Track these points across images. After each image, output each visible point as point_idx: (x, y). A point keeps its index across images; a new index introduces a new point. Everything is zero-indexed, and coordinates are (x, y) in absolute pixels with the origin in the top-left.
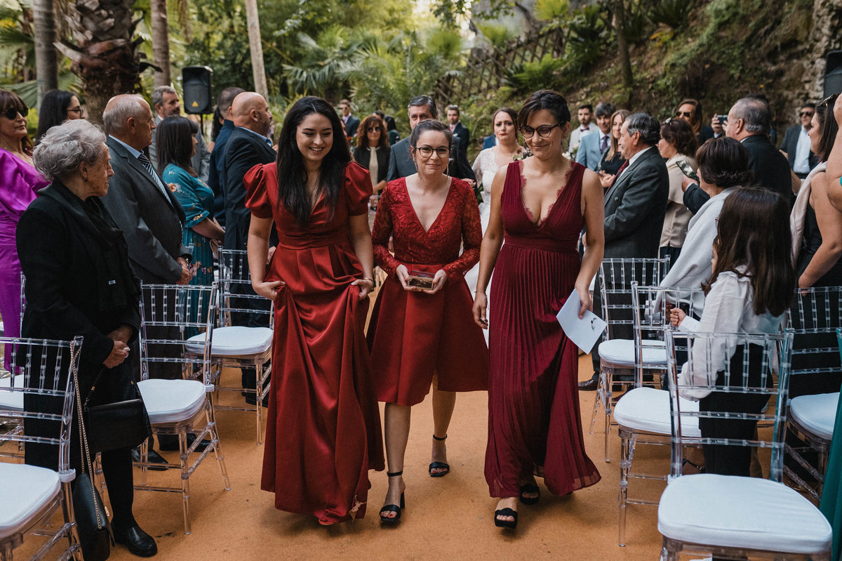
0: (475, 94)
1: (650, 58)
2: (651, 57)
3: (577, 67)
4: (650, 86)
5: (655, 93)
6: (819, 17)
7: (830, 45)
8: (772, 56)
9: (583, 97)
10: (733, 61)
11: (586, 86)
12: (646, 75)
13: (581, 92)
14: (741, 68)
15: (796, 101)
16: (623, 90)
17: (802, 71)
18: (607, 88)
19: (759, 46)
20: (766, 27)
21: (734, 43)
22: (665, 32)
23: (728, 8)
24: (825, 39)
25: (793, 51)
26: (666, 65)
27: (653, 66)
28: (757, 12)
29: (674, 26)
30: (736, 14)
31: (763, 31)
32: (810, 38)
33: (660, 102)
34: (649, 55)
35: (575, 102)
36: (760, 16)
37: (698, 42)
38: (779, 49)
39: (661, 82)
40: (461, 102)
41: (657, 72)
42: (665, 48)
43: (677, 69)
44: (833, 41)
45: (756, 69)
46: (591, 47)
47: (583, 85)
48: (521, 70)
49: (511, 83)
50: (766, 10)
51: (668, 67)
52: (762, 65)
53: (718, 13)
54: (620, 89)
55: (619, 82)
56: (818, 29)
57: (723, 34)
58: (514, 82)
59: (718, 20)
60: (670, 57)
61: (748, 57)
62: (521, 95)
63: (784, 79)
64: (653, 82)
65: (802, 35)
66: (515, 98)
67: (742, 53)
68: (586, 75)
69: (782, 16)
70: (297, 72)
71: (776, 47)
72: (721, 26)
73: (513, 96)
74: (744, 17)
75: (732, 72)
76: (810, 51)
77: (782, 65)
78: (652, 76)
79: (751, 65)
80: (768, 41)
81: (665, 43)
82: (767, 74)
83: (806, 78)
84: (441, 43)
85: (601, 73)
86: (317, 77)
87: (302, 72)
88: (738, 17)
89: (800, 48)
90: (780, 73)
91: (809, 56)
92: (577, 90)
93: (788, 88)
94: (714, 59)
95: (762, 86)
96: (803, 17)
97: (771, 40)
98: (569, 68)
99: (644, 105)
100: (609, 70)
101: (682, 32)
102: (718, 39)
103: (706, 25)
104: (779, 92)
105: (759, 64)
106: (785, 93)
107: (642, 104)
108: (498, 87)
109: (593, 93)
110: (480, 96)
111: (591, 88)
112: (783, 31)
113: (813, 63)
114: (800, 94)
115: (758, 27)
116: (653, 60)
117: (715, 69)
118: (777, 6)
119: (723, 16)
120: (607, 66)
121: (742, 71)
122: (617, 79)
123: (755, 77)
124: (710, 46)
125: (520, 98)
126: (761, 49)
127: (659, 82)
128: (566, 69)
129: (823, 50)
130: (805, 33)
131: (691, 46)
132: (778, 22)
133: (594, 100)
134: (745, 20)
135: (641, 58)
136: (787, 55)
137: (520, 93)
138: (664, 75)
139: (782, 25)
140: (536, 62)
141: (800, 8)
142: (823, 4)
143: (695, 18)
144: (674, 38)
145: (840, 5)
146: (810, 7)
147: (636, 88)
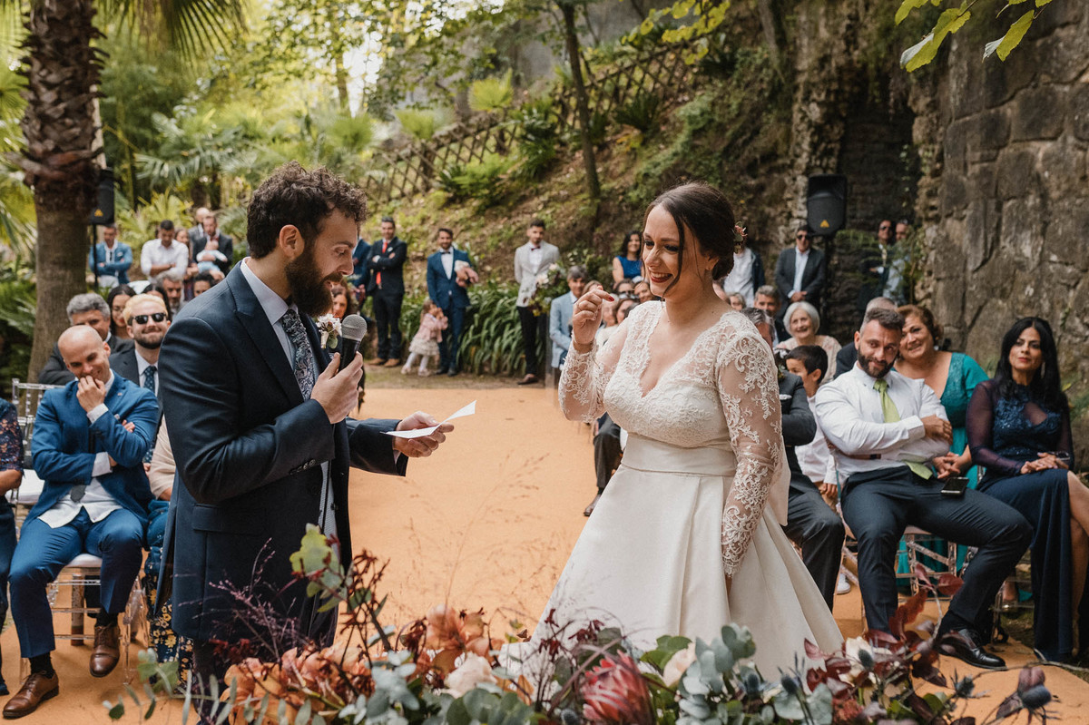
0: (397, 198)
1: (617, 165)
3: (529, 171)
4: (621, 198)
5: (627, 207)
6: (799, 132)
7: (810, 161)
8: (751, 169)
9: (540, 208)
10: (711, 173)
11: (543, 194)
12: (614, 184)
13: (536, 201)
14: (719, 181)
15: (779, 219)
16: (589, 201)
17: (783, 187)
18: (568, 198)
19: (737, 157)
20: (744, 137)
21: (711, 153)
22: (632, 135)
23: (702, 114)
24: (805, 155)
25: (774, 164)
26: (638, 175)
27: (622, 174)
28: (732, 121)
29: (643, 129)
30: (711, 121)
31: (740, 141)
32: (791, 153)
33: (633, 216)
34: (615, 161)
35: (531, 213)
36: (737, 126)
37: (671, 150)
38: (759, 162)
39: (633, 195)
40: (379, 208)
41: (627, 183)
42: (633, 155)
43: (651, 181)
44: (814, 157)
45: (736, 183)
46: (544, 147)
47: (538, 193)
48: (457, 172)
49: (444, 186)
50: (743, 118)
51: (641, 177)
52: (742, 178)
53: (692, 119)
54: (584, 200)
55: (582, 192)
56: (798, 144)
57: (698, 142)
58: (449, 185)
59: (692, 127)
60: (642, 166)
61: (727, 169)
62: (460, 203)
63: (765, 194)
64: (623, 194)
65: (782, 149)
66: (453, 206)
67: (720, 165)
68: (540, 181)
69: (760, 127)
70: (155, 165)
71: (756, 160)
72: (696, 134)
73: (449, 202)
74: (720, 125)
76: (791, 166)
77: (763, 179)
78: (622, 187)
79: (730, 178)
80: (746, 153)
81: (633, 149)
82: (747, 189)
83: (789, 196)
84: (348, 132)
85: (559, 179)
86: (183, 172)
87: (162, 166)
88: (713, 125)
89: (780, 161)
90: (761, 188)
91: (790, 171)
92: (531, 198)
93: (770, 205)
94: (690, 170)
95: (742, 202)
96: (782, 131)
97: (750, 152)
98: (520, 172)
99: (614, 219)
100: (568, 176)
101: (652, 137)
102: (693, 148)
103: (680, 131)
104: (760, 209)
105: (738, 177)
106: (767, 210)
107: (611, 219)
108: (428, 188)
109: (551, 204)
110: (404, 201)
111: (550, 197)
112: (762, 143)
113: (794, 179)
114: (783, 212)
115: (736, 136)
116: (621, 168)
118: (755, 115)
119: (698, 123)
120: (564, 172)
122: (580, 187)
123: (735, 191)
124: (685, 155)
125: (459, 206)
126: (740, 161)
127: (630, 194)
128: (515, 172)
129: (804, 167)
131: (664, 155)
132: (756, 132)
133: (554, 212)
134: (721, 128)
135: (606, 165)
136: (767, 167)
137: (458, 200)
138: (636, 186)
139: (761, 136)
140: (475, 162)
141: (779, 120)
142: (802, 119)
143: (666, 121)
144: (644, 143)
145: (819, 121)
146: (789, 120)
147: (603, 199)
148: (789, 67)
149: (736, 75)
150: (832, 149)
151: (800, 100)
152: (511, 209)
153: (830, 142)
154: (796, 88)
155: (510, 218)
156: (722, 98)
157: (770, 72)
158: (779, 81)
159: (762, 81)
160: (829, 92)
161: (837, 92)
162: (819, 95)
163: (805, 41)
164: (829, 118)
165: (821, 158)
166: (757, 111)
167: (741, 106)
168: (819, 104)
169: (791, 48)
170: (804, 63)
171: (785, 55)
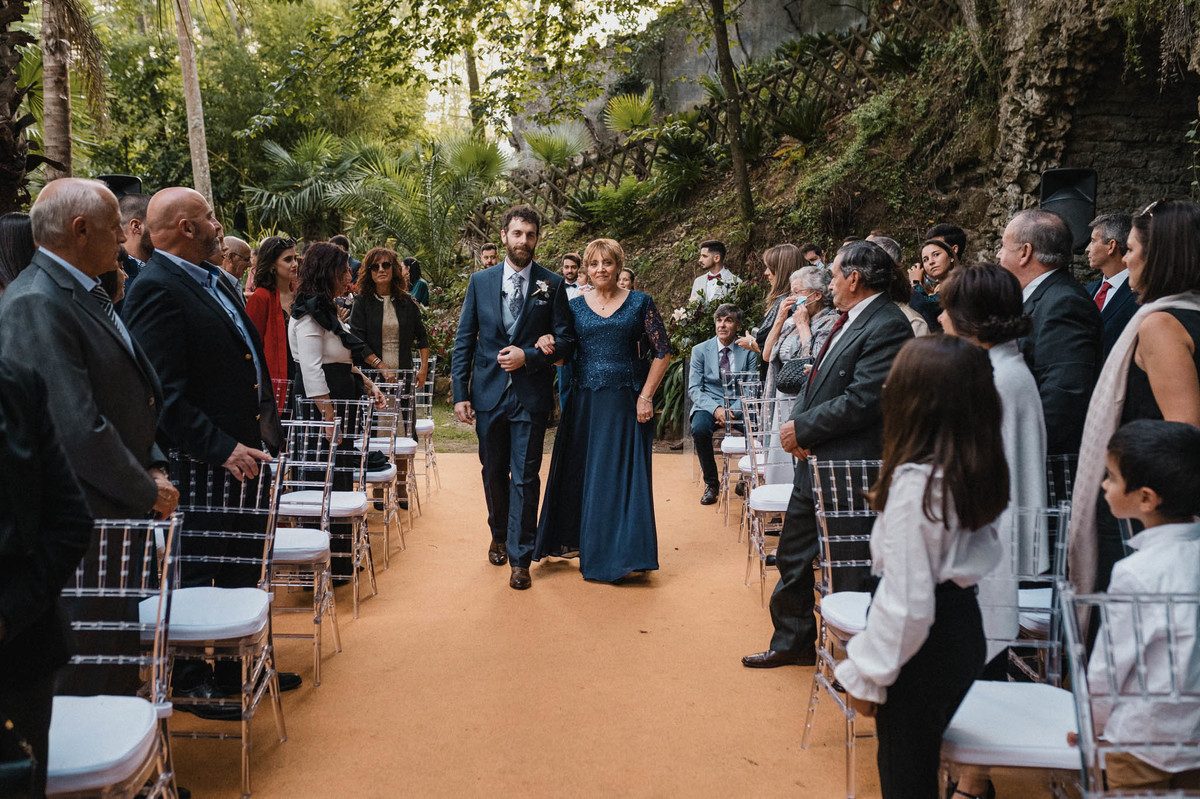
1: (774, 183)
2: (775, 181)
3: (671, 194)
4: (779, 220)
5: (785, 230)
6: (1009, 128)
7: (1025, 165)
8: (942, 181)
9: (683, 235)
10: (891, 187)
11: (686, 220)
12: (772, 205)
13: (680, 228)
14: (902, 196)
15: (979, 242)
16: (741, 225)
17: (987, 201)
18: (716, 223)
19: (924, 167)
20: (933, 143)
21: (891, 163)
22: (792, 148)
23: (879, 117)
24: (1017, 158)
25: (971, 175)
26: (800, 192)
27: (780, 193)
28: (919, 122)
29: (806, 140)
30: (891, 124)
31: (928, 147)
32: (996, 157)
34: (772, 179)
35: (672, 243)
36: (925, 128)
37: (840, 161)
38: (952, 172)
39: (795, 215)
41: (788, 202)
42: (796, 167)
43: (816, 197)
44: (1029, 160)
45: (923, 198)
46: (689, 167)
47: (681, 220)
48: (591, 197)
49: (576, 215)
50: (933, 118)
51: (804, 194)
52: (930, 193)
53: (867, 122)
54: (735, 223)
55: (733, 214)
56: (1009, 145)
57: (875, 151)
58: (582, 213)
59: (867, 132)
60: (805, 181)
61: (911, 182)
62: (594, 233)
63: (960, 212)
64: (782, 215)
65: (985, 151)
66: (585, 237)
67: (903, 176)
68: (684, 205)
69: (954, 128)
70: (262, 195)
71: (949, 169)
72: (871, 140)
73: (580, 233)
74: (903, 128)
75: (892, 201)
76: (998, 174)
77: (957, 194)
78: (780, 207)
79: (916, 192)
80: (936, 161)
81: (795, 163)
82: (937, 206)
83: (994, 211)
84: (472, 159)
85: (705, 203)
86: (293, 204)
87: (270, 197)
88: (894, 128)
89: (981, 170)
90: (955, 205)
91: (997, 180)
92: (672, 225)
94: (864, 184)
96: (986, 130)
97: (941, 159)
98: (660, 197)
100: (716, 199)
101: (817, 148)
102: (869, 158)
103: (852, 138)
105: (926, 191)
108: (558, 221)
109: (695, 230)
111: (694, 223)
112: (957, 147)
113: (1002, 190)
114: (986, 232)
115: (922, 142)
116: (780, 186)
117: (869, 197)
118: (947, 114)
119: (875, 127)
120: (712, 193)
121: (904, 201)
122: (732, 209)
123: (921, 209)
124: (859, 166)
126: (928, 172)
128: (654, 196)
129: (1016, 172)
130: (989, 151)
131: (831, 168)
132: (949, 136)
134: (904, 133)
135: (762, 182)
136: (963, 179)
137: (590, 230)
138: (798, 206)
139: (955, 139)
140: (610, 186)
141: (980, 117)
142: (1015, 112)
143: (834, 129)
144: (808, 155)
145: (1038, 112)
146: (994, 115)
147: (758, 222)
148: (996, 50)
149: (922, 68)
150: (1054, 150)
151: (1011, 88)
152: (648, 239)
153: (1051, 140)
154: (1006, 73)
155: (647, 248)
156: (904, 96)
157: (969, 60)
158: (982, 69)
159: (956, 72)
160: (1054, 72)
161: (1065, 72)
162: (1041, 77)
163: (1019, 13)
164: (1051, 109)
165: (1038, 162)
166: (950, 110)
167: (929, 103)
168: (1039, 89)
169: (998, 25)
170: (1016, 42)
171: (989, 35)
